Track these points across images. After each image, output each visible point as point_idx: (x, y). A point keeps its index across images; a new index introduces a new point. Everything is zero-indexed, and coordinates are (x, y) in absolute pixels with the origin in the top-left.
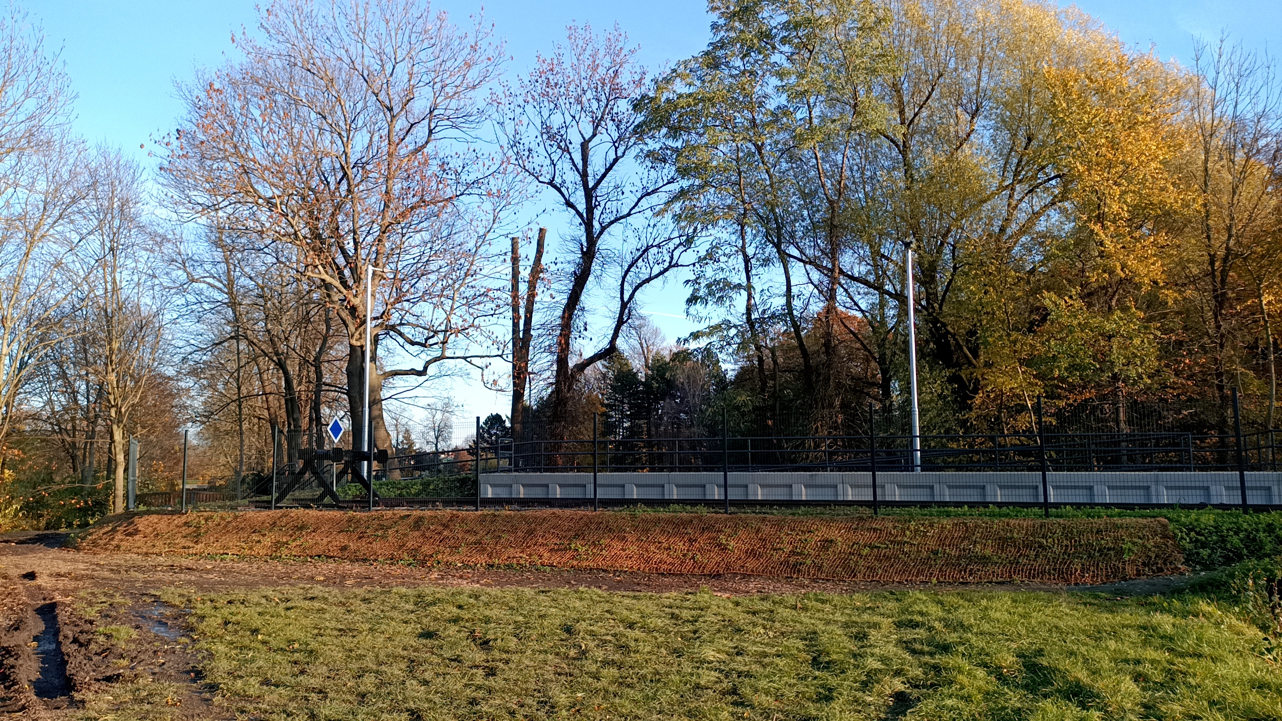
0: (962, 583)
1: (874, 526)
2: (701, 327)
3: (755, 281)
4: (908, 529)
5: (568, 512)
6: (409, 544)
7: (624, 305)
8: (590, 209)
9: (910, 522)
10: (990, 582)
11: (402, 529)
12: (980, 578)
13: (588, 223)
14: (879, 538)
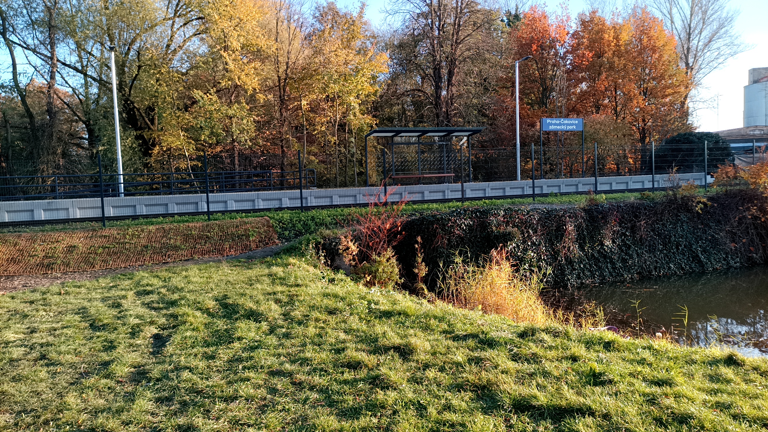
0: (164, 263)
1: (104, 234)
4: (127, 234)
9: (128, 230)
10: (181, 261)
12: (175, 259)
14: (108, 241)
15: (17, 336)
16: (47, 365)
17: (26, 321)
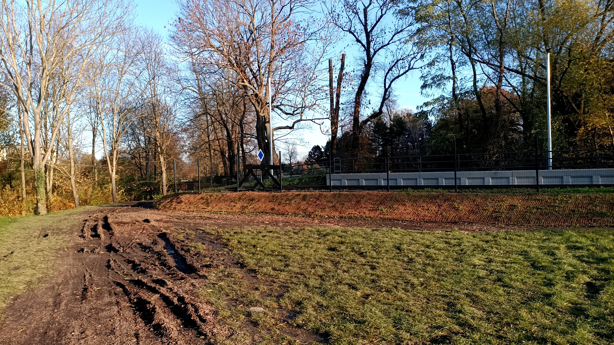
0: (590, 227)
1: (538, 198)
2: (429, 99)
3: (457, 74)
4: (557, 199)
5: (375, 192)
6: (302, 207)
7: (386, 90)
8: (368, 42)
9: (558, 196)
10: (607, 226)
11: (298, 200)
12: (600, 224)
13: (368, 50)
14: (541, 204)
15: (480, 262)
16: (504, 286)
17: (485, 253)
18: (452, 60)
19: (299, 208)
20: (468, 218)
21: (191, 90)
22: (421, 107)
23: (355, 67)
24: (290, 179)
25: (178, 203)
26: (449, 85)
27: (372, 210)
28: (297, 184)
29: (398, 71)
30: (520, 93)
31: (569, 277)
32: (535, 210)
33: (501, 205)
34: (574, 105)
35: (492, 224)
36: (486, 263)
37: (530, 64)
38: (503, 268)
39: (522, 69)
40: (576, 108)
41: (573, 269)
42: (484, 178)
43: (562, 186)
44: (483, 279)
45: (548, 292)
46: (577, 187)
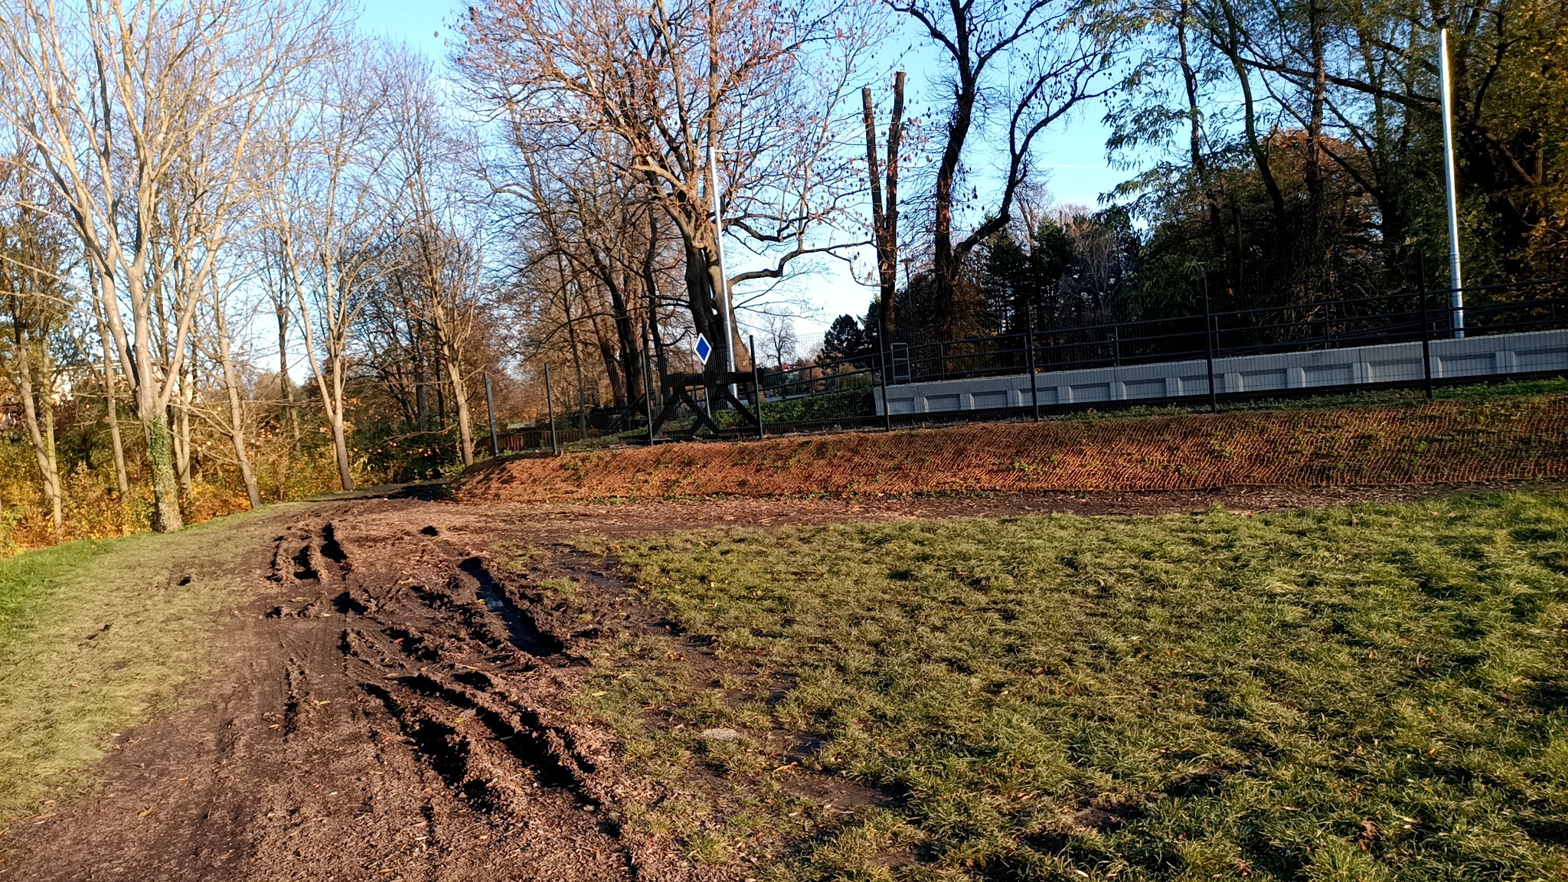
1: (1429, 413)
2: (1131, 175)
3: (1201, 102)
4: (1481, 413)
5: (1003, 425)
6: (816, 475)
7: (1016, 159)
8: (963, 37)
9: (1483, 404)
11: (804, 456)
13: (962, 57)
14: (1439, 428)
15: (1286, 586)
16: (1350, 644)
17: (1297, 564)
18: (1186, 68)
19: (810, 476)
20: (1248, 477)
21: (515, 193)
22: (1111, 195)
23: (931, 105)
24: (781, 405)
25: (503, 482)
26: (1182, 133)
27: (996, 472)
28: (800, 417)
29: (1045, 106)
30: (1369, 143)
31: (1522, 610)
32: (1423, 446)
33: (1333, 438)
34: (1516, 163)
35: (1313, 487)
36: (1300, 588)
37: (1393, 62)
38: (1346, 599)
39: (1373, 78)
40: (1522, 170)
41: (1532, 591)
42: (1285, 371)
43: (1494, 379)
44: (1295, 628)
45: (1469, 651)
46: (1534, 380)
